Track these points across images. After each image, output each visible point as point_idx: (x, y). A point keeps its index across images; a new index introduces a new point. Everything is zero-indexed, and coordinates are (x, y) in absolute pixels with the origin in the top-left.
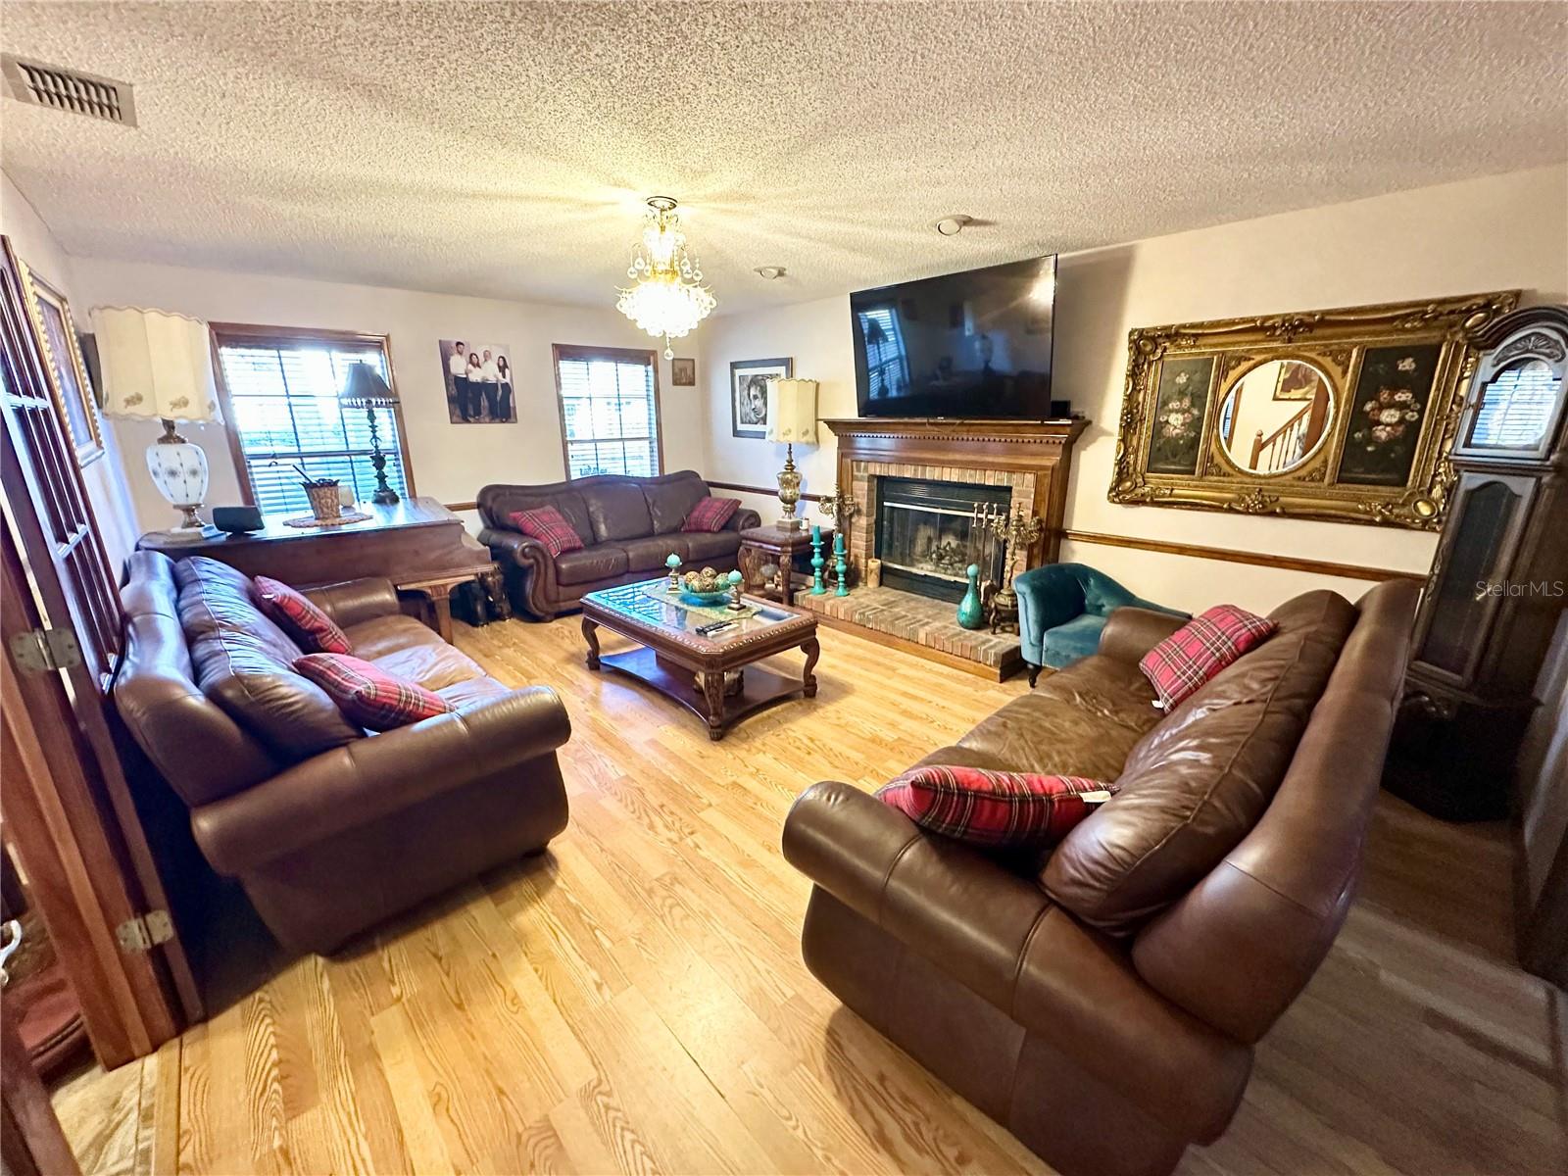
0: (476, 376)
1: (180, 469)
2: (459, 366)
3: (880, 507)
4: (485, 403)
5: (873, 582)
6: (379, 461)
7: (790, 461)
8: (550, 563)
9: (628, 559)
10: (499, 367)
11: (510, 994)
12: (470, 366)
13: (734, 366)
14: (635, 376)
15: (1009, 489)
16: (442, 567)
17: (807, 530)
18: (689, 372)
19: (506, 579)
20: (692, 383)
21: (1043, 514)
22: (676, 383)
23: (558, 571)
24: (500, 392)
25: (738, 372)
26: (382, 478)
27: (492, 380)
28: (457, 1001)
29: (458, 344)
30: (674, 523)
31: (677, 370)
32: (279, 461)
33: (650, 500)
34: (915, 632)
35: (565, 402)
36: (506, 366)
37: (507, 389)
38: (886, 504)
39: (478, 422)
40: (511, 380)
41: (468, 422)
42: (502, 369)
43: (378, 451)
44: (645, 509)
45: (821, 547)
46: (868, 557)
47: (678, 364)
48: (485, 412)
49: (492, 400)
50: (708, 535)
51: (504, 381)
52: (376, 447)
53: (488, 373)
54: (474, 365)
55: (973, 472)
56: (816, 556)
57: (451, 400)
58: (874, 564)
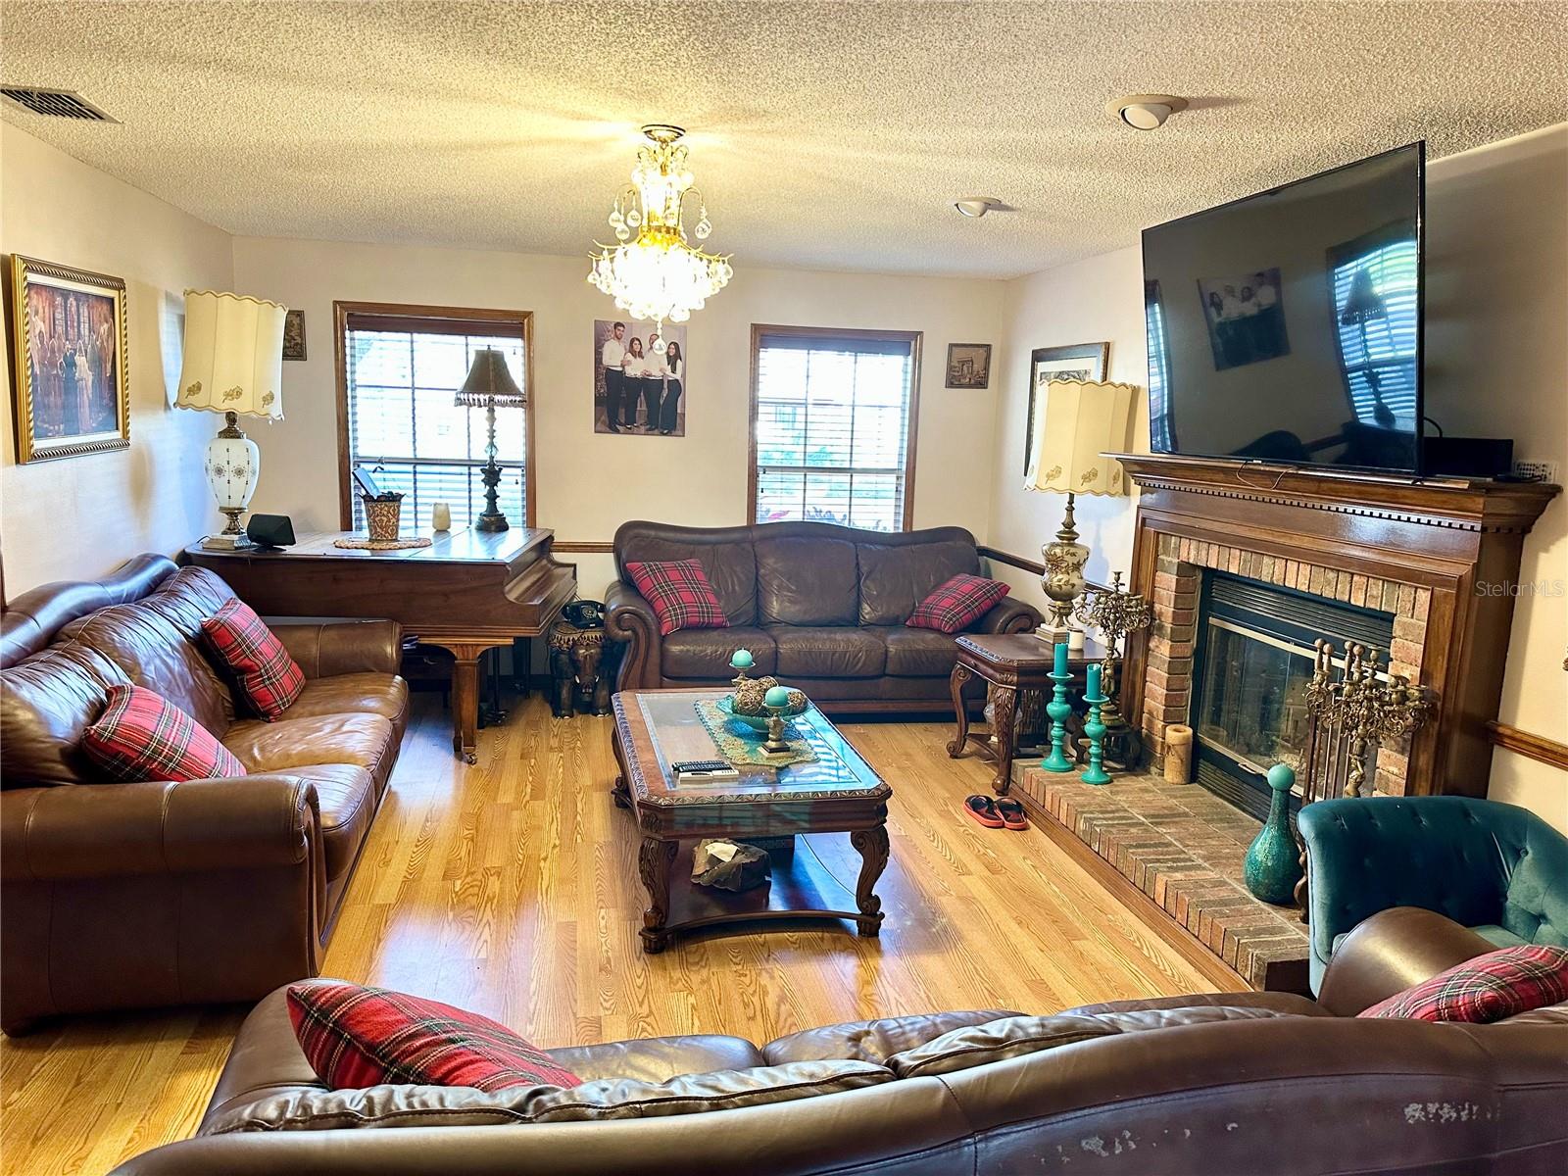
0: (635, 369)
1: (226, 467)
2: (615, 355)
3: (1204, 626)
4: (642, 407)
5: (1172, 770)
6: (492, 475)
7: (1069, 525)
8: (656, 640)
9: (776, 652)
10: (669, 357)
11: (83, 1153)
12: (630, 356)
13: (1038, 356)
14: (888, 373)
15: (1388, 618)
16: (477, 622)
17: (1080, 651)
18: (978, 366)
19: (603, 654)
20: (982, 384)
21: (1438, 684)
22: (953, 382)
23: (663, 654)
24: (665, 393)
25: (1042, 367)
26: (492, 497)
27: (656, 374)
28: (39, 1134)
29: (618, 324)
30: (894, 610)
31: (955, 363)
32: (386, 467)
33: (864, 569)
34: (1150, 878)
35: (761, 409)
36: (678, 356)
37: (676, 388)
38: (1212, 621)
39: (629, 432)
40: (684, 375)
41: (618, 432)
42: (673, 359)
43: (492, 464)
44: (854, 580)
45: (1067, 684)
46: (1169, 719)
47: (958, 353)
48: (641, 418)
49: (652, 404)
50: (930, 636)
51: (673, 376)
52: (492, 457)
53: (652, 365)
54: (634, 356)
55: (1332, 575)
56: (1057, 698)
57: (599, 401)
58: (1177, 735)
